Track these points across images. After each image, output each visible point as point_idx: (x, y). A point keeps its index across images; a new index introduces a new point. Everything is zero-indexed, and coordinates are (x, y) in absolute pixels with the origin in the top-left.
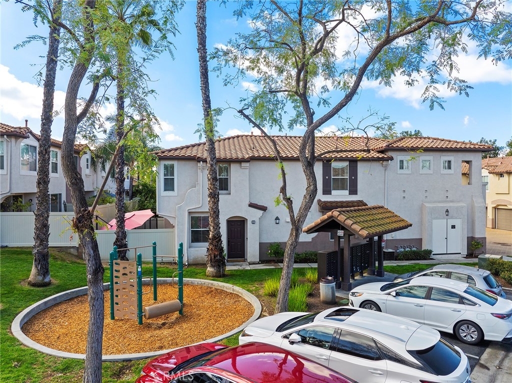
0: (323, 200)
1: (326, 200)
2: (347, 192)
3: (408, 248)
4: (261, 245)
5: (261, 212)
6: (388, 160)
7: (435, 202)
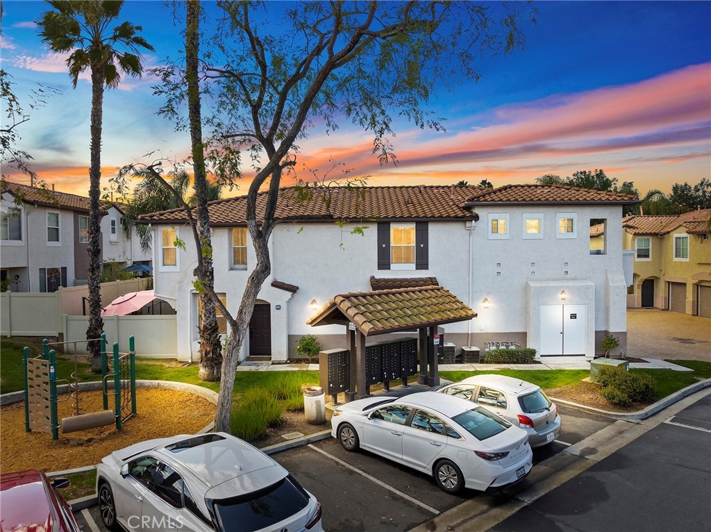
0: (377, 277)
1: (382, 277)
2: (413, 266)
3: (503, 345)
4: (291, 338)
5: (288, 294)
6: (472, 221)
7: (548, 280)
